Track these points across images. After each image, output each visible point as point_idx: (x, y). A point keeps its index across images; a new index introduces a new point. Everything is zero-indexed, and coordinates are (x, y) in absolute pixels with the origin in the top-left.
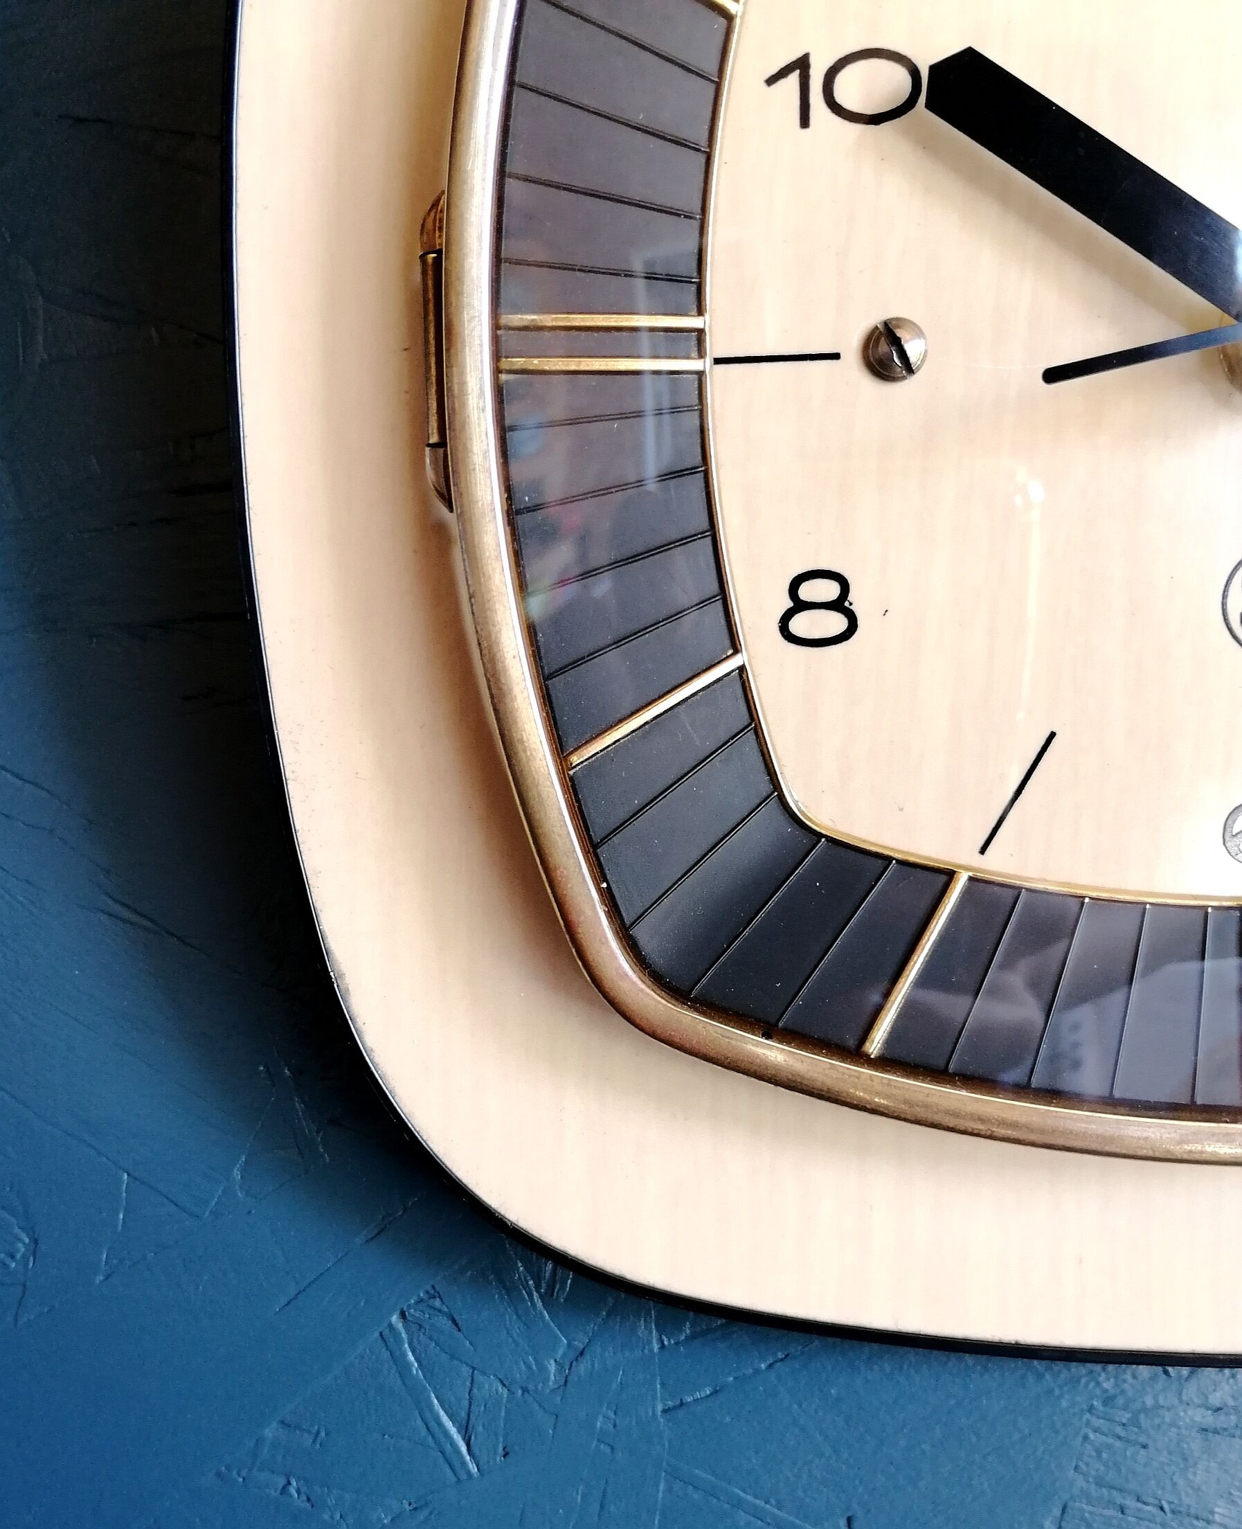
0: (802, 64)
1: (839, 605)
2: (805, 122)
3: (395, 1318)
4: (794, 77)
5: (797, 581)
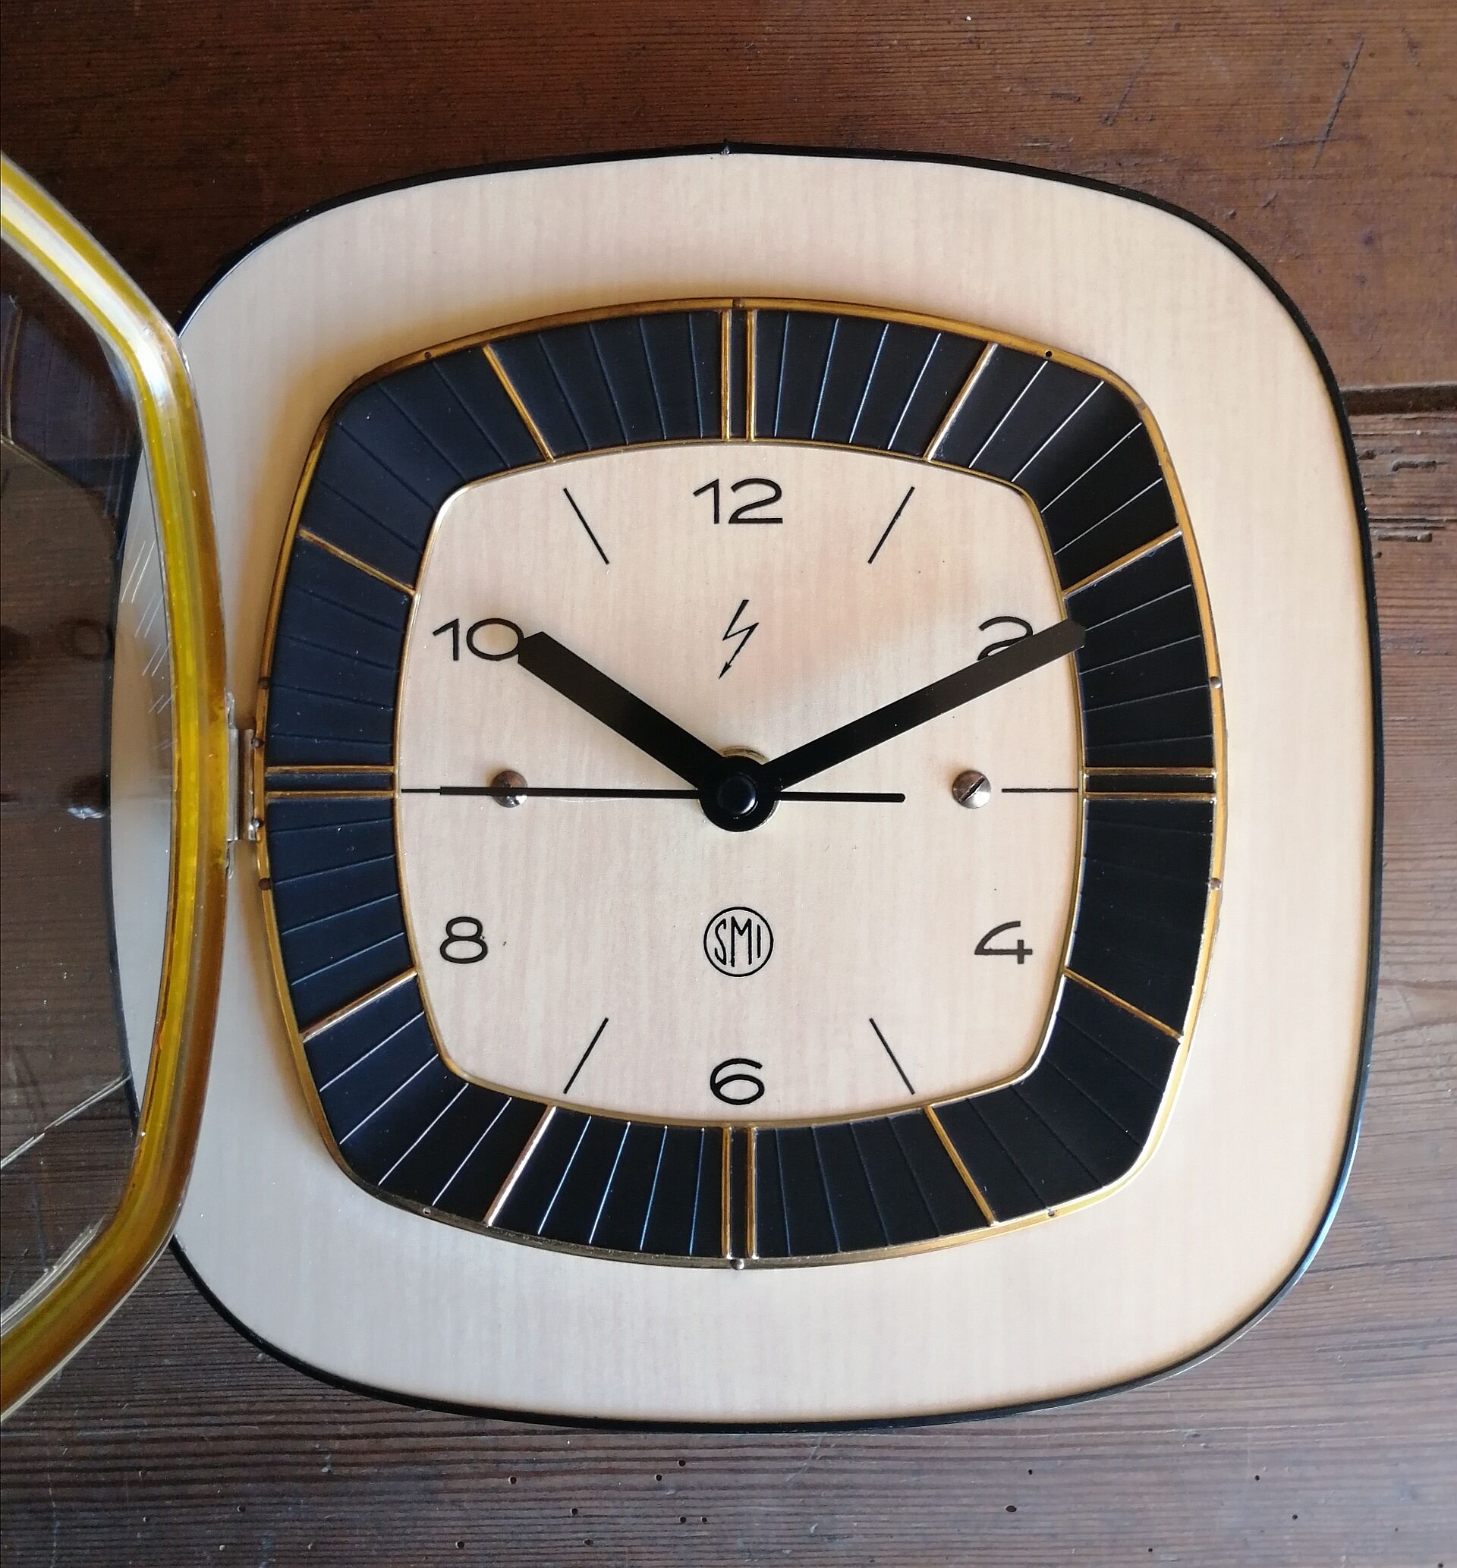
0: (454, 625)
1: (477, 938)
2: (456, 657)
4: (450, 632)
5: (451, 923)
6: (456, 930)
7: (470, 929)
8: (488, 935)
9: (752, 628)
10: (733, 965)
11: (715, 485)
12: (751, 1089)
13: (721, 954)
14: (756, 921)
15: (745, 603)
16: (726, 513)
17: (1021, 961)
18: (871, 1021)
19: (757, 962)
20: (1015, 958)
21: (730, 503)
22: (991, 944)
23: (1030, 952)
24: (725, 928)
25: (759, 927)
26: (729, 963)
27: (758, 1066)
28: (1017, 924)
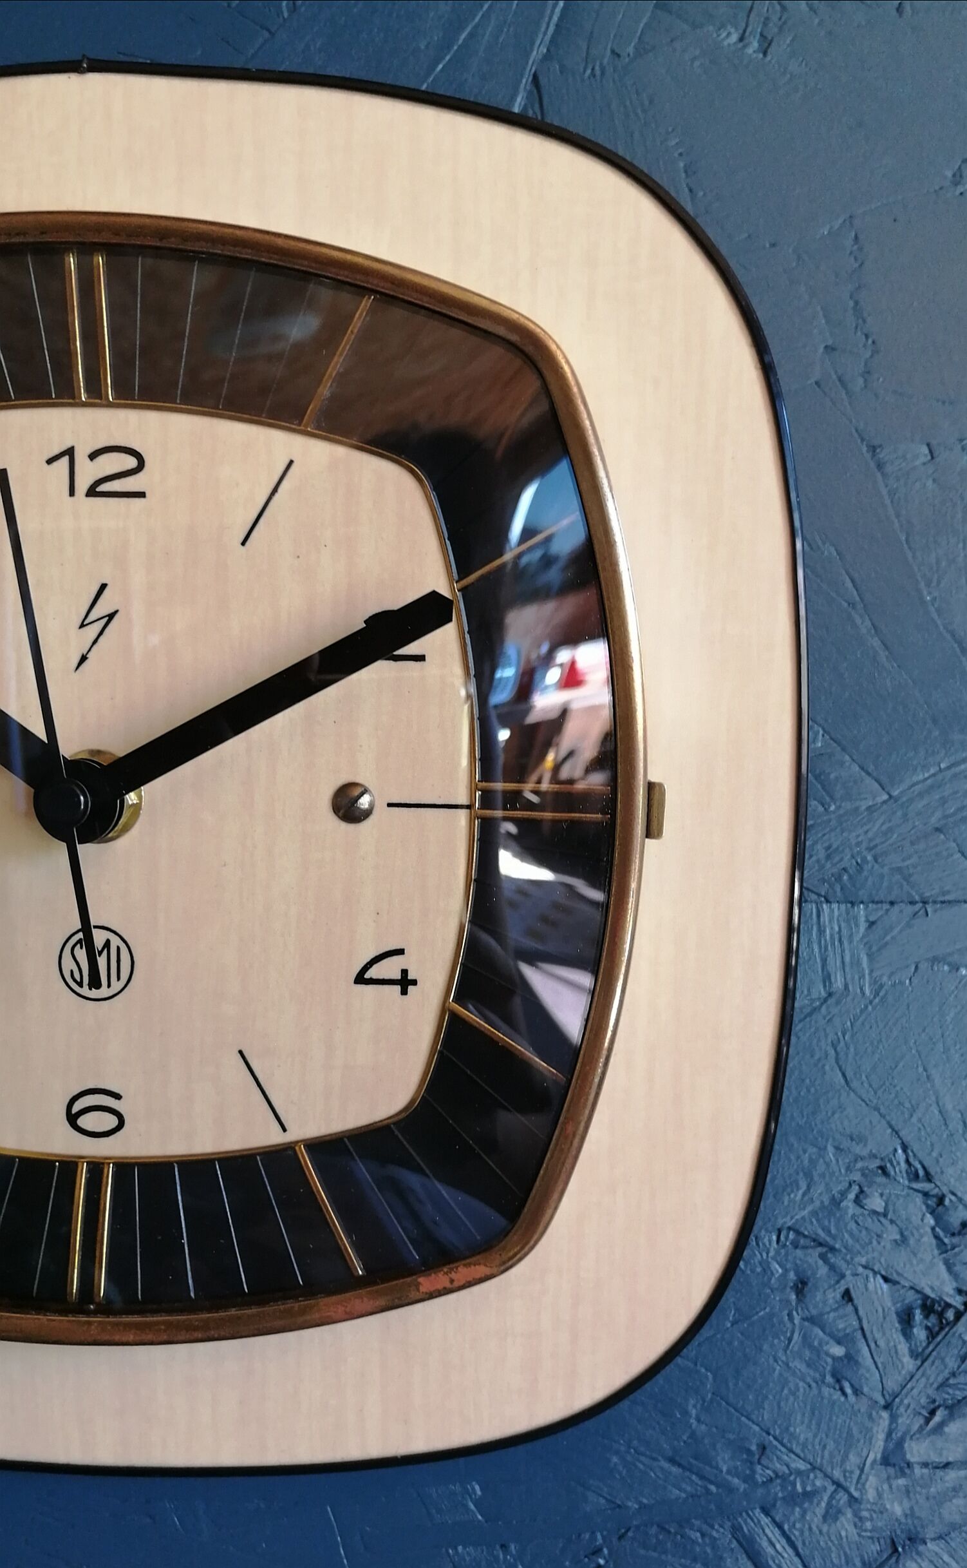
9: (111, 616)
10: (89, 988)
11: (70, 452)
12: (111, 1121)
13: (77, 976)
14: (115, 942)
15: (103, 587)
16: (82, 485)
17: (404, 992)
18: (241, 1052)
19: (116, 986)
20: (398, 988)
21: (87, 473)
22: (371, 973)
23: (414, 982)
24: (81, 948)
25: (118, 948)
26: (85, 986)
27: (117, 1097)
28: (400, 952)
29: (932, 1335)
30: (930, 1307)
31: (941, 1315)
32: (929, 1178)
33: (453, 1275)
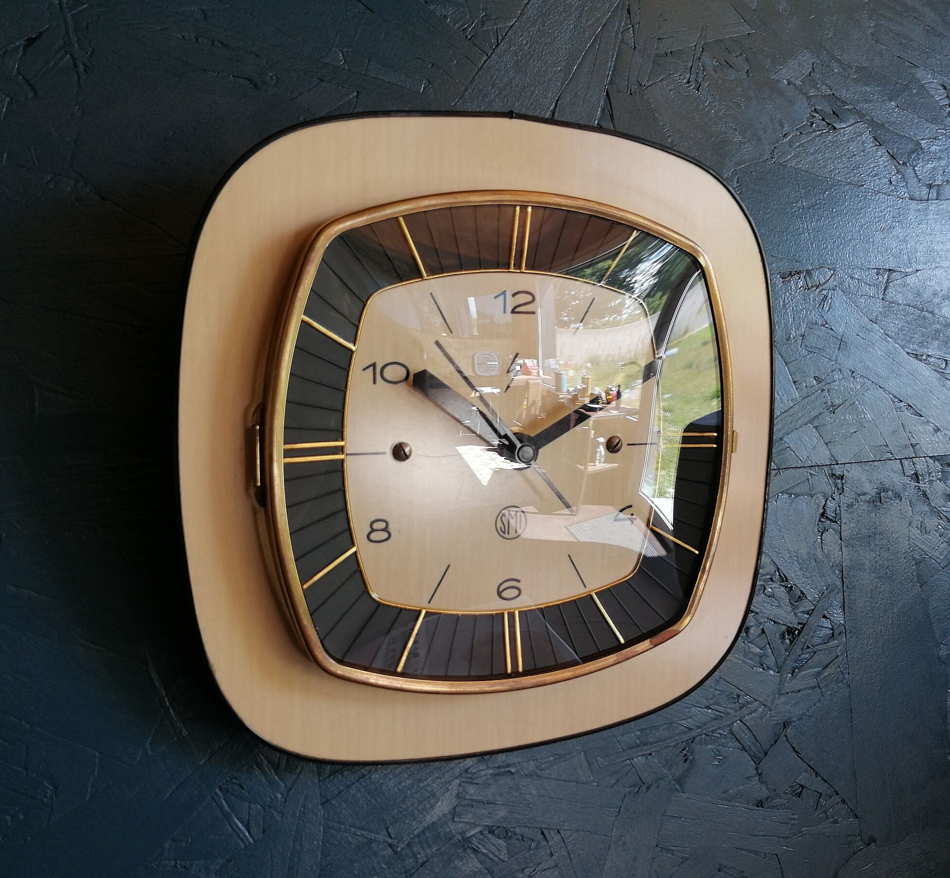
0: (374, 365)
1: (385, 530)
2: (375, 382)
3: (217, 790)
4: (371, 368)
5: (372, 524)
6: (375, 526)
7: (382, 525)
8: (391, 528)
10: (508, 534)
11: (504, 293)
12: (516, 592)
13: (503, 529)
14: (519, 512)
15: (518, 354)
16: (509, 309)
17: (633, 523)
18: (569, 556)
19: (519, 532)
20: (630, 521)
21: (511, 303)
22: (620, 517)
23: (636, 518)
24: (505, 516)
25: (520, 515)
26: (506, 533)
27: (518, 581)
28: (630, 506)
29: (791, 642)
30: (790, 631)
31: (793, 633)
32: (787, 580)
33: (664, 636)
